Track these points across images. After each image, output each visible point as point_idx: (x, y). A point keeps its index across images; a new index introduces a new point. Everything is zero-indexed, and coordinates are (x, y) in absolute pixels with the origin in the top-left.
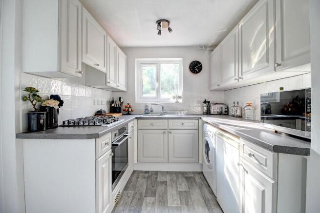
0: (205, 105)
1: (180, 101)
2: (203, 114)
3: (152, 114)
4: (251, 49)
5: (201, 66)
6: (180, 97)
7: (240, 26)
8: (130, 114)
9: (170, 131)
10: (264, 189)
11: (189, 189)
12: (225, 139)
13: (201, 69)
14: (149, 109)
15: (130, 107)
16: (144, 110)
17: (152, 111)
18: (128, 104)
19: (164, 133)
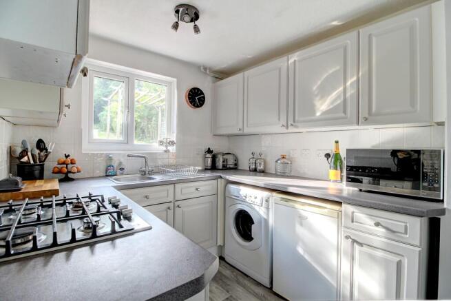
0: (208, 155)
1: (172, 149)
2: (206, 169)
3: (122, 174)
4: (316, 93)
5: (204, 97)
6: (172, 143)
7: (291, 61)
8: (72, 180)
9: (177, 203)
10: (398, 259)
11: (228, 292)
12: (297, 206)
13: (204, 101)
14: (115, 164)
15: (73, 162)
16: (103, 167)
17: (122, 169)
18: (67, 156)
19: (169, 208)
